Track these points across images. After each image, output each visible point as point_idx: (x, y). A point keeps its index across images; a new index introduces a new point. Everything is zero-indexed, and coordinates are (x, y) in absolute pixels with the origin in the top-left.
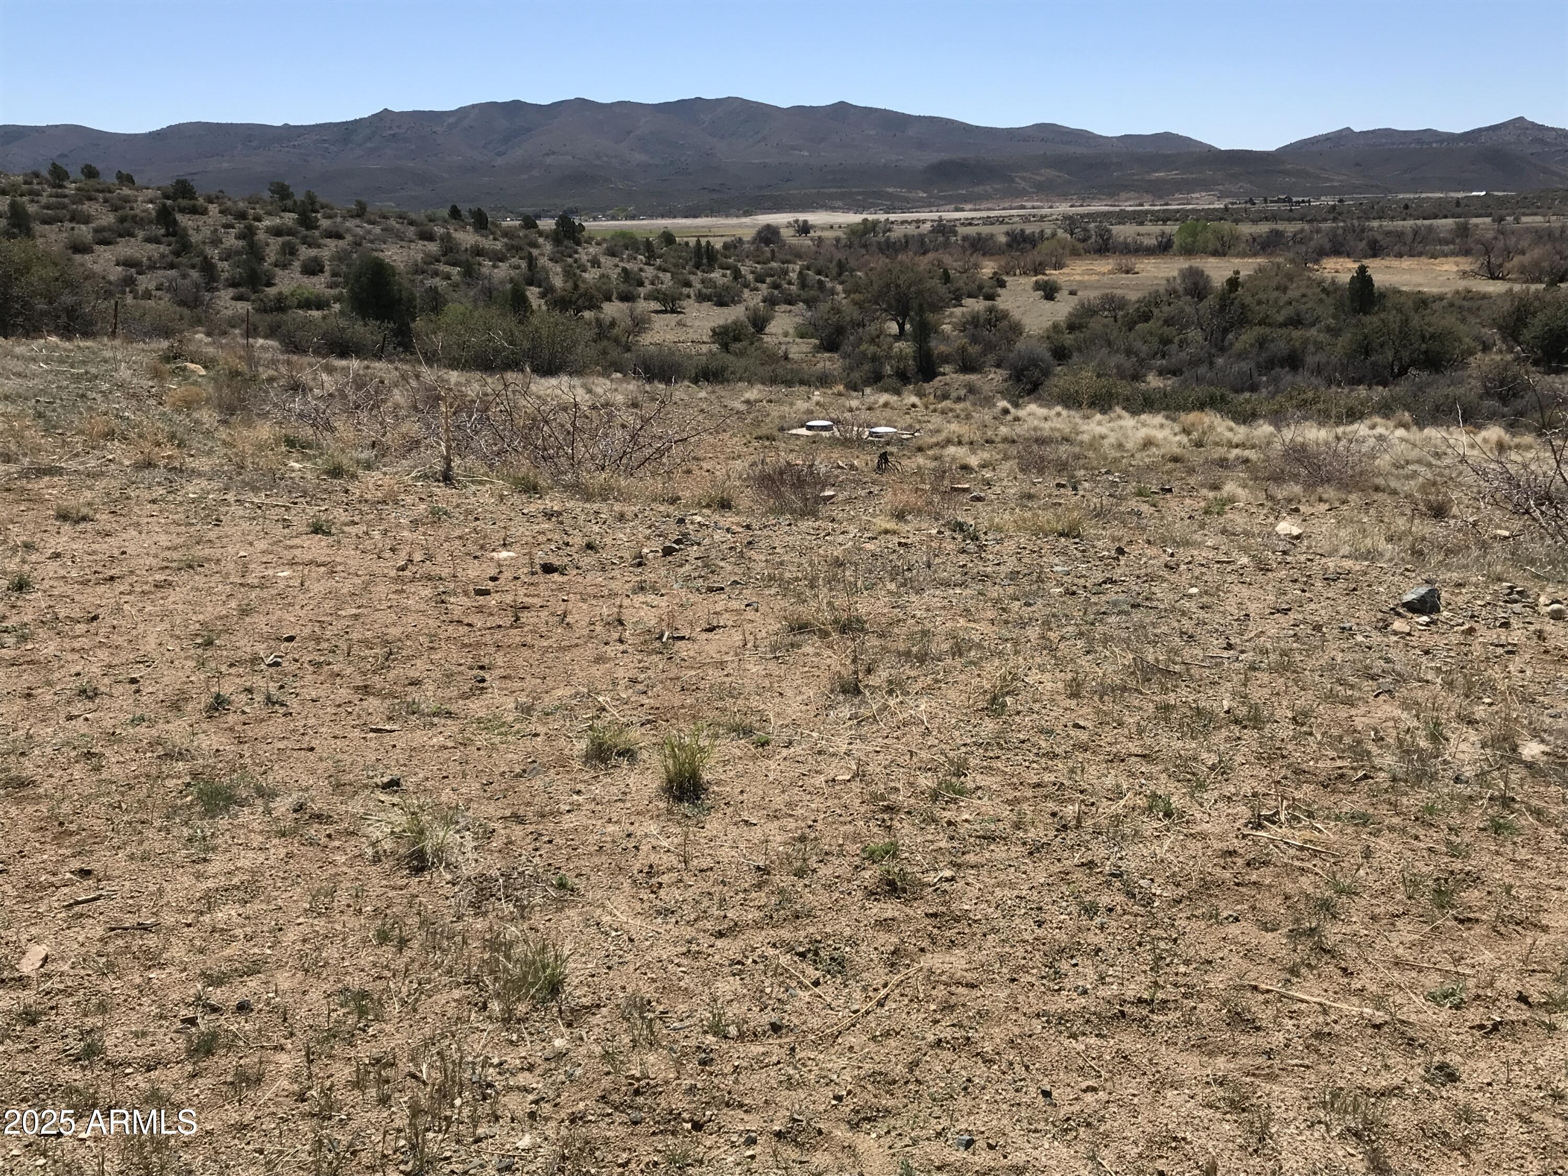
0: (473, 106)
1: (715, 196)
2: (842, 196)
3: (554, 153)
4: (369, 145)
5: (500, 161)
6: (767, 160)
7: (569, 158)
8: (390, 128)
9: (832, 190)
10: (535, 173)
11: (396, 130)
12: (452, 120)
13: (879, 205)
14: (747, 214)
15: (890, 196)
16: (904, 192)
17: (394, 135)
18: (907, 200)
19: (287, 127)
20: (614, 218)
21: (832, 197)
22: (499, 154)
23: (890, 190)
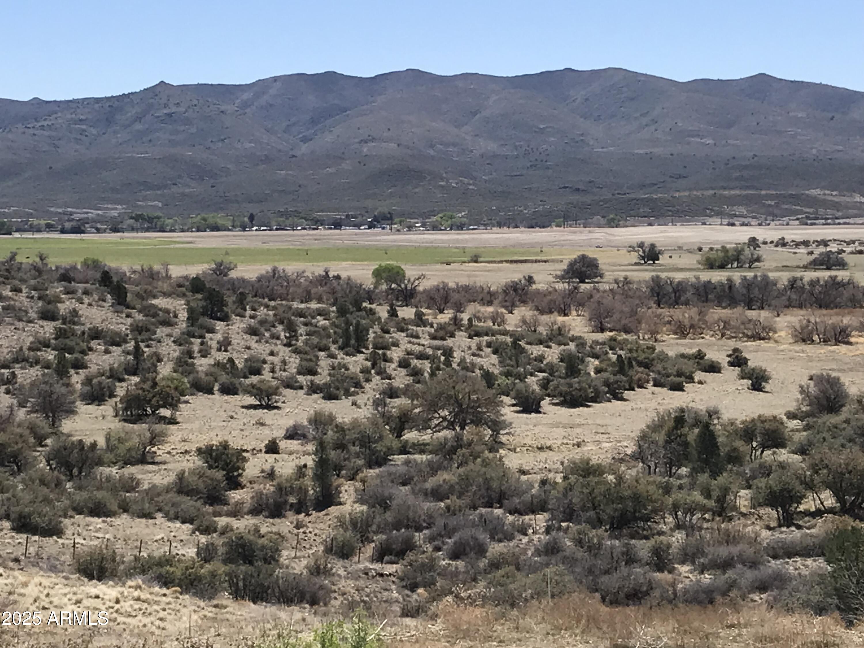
0: (275, 79)
1: (575, 198)
2: (746, 201)
3: (373, 140)
4: (138, 126)
5: (304, 149)
6: (655, 150)
7: (393, 145)
8: (166, 106)
9: (737, 192)
10: (346, 165)
11: (174, 109)
12: (246, 96)
13: (795, 213)
14: (613, 223)
15: (814, 202)
16: (834, 196)
17: (170, 115)
18: (836, 206)
19: (37, 102)
20: (435, 228)
21: (732, 201)
22: (305, 140)
23: (815, 192)
